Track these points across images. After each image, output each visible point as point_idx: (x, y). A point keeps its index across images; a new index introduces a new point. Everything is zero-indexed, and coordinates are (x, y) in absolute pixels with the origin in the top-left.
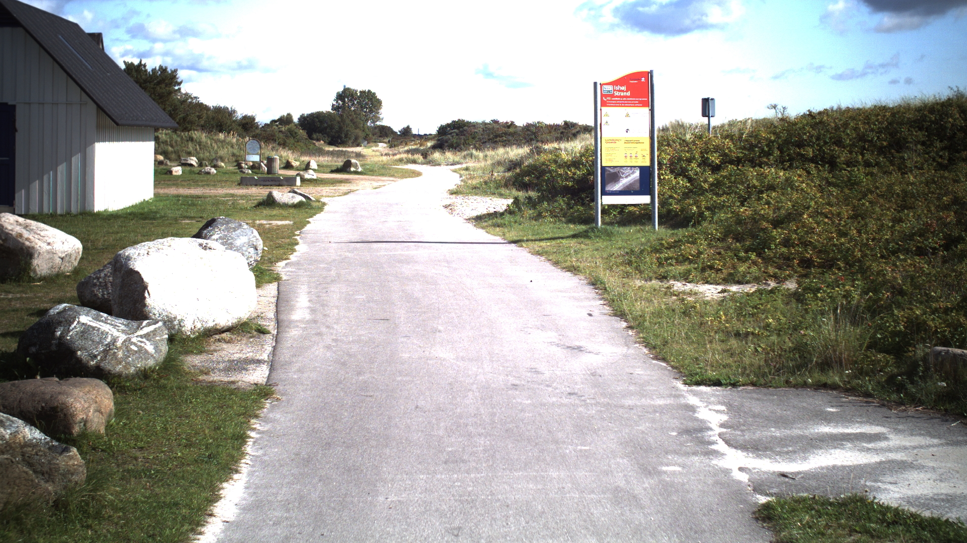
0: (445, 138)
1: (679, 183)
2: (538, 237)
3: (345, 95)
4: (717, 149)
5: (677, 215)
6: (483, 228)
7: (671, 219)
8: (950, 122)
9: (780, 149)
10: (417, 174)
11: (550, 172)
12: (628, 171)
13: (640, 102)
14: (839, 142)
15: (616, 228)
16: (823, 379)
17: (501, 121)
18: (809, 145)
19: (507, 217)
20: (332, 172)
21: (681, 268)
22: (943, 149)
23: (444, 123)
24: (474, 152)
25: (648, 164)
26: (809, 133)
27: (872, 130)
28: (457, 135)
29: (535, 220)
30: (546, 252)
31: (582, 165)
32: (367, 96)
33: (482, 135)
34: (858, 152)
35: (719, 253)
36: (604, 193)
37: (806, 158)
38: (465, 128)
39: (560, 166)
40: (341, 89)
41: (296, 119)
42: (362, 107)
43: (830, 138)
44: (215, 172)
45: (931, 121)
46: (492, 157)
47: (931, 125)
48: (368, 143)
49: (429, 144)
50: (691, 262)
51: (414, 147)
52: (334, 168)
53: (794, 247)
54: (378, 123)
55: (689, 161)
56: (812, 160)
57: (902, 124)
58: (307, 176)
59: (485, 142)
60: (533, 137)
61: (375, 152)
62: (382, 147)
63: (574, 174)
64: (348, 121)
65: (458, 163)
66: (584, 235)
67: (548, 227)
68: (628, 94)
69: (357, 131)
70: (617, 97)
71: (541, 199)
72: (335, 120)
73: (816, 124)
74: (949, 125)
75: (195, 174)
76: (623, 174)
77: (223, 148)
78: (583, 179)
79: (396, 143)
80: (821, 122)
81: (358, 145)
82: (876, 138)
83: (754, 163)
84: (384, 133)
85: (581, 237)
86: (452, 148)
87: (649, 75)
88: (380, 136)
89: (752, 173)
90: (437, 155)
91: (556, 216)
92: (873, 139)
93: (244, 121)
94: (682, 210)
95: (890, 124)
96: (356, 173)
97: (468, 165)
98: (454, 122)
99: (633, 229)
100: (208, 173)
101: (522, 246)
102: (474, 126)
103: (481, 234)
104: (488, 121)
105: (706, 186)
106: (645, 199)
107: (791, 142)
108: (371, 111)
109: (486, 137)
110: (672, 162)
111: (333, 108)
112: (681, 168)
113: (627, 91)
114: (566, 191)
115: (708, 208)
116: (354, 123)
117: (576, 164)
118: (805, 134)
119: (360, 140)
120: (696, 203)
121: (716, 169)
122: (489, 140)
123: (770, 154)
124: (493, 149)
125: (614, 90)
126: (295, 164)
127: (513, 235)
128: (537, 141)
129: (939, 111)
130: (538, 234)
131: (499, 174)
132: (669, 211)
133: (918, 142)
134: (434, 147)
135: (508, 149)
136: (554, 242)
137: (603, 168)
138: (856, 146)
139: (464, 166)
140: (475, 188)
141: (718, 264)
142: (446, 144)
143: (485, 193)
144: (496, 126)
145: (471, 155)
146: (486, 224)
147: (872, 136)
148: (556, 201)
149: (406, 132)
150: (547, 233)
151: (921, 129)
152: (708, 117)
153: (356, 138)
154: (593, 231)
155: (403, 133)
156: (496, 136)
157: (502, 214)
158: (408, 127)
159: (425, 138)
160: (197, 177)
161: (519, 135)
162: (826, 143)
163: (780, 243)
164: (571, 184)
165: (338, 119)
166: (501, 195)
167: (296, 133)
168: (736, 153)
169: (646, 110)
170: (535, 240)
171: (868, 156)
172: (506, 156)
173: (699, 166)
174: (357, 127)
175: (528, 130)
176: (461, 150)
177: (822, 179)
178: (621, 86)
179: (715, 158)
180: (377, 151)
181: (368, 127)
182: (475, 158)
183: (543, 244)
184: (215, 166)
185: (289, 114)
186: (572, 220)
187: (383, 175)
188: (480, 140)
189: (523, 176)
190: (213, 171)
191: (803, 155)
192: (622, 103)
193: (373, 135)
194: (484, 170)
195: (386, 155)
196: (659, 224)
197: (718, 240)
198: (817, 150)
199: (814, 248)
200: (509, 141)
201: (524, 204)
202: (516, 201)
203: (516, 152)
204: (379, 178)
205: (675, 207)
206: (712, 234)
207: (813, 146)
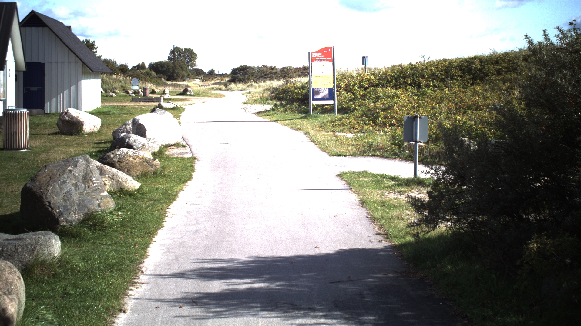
0: (236, 76)
1: (348, 96)
2: (285, 119)
3: (175, 51)
4: (367, 80)
5: (346, 109)
6: (261, 117)
7: (343, 110)
8: (473, 67)
9: (396, 80)
10: (224, 96)
11: (291, 91)
12: (323, 90)
13: (329, 60)
14: (423, 77)
15: (319, 115)
16: (374, 153)
17: (268, 66)
18: (408, 78)
19: (272, 112)
20: (177, 95)
21: (341, 128)
22: (470, 79)
23: (235, 68)
24: (253, 83)
25: (332, 87)
26: (409, 72)
27: (438, 71)
28: (243, 74)
29: (284, 113)
30: (288, 125)
31: (306, 88)
32: (188, 51)
33: (257, 74)
34: (431, 81)
35: (358, 123)
36: (313, 99)
37: (407, 84)
38: (248, 70)
39: (296, 89)
40: (173, 49)
41: (147, 66)
42: (185, 58)
43: (419, 74)
44: (115, 95)
45: (465, 66)
46: (263, 87)
47: (465, 68)
48: (190, 79)
49: (227, 79)
50: (346, 126)
51: (218, 81)
52: (178, 93)
53: (387, 119)
54: (195, 67)
55: (354, 85)
56: (410, 85)
57: (452, 67)
58: (166, 97)
59: (259, 78)
60: (286, 75)
61: (195, 84)
62: (198, 81)
63: (302, 92)
64: (178, 67)
65: (245, 90)
66: (305, 118)
67: (290, 115)
68: (323, 56)
69: (183, 72)
70: (318, 58)
71: (286, 104)
72: (170, 66)
73: (413, 68)
74: (473, 68)
75: (105, 96)
76: (321, 91)
77: (116, 83)
78: (306, 94)
79: (206, 79)
80: (415, 67)
81: (184, 81)
82: (439, 74)
83: (383, 86)
84: (199, 73)
85: (304, 118)
86: (241, 81)
87: (332, 48)
88: (196, 75)
89: (380, 90)
90: (233, 86)
91: (293, 111)
92: (438, 75)
93: (122, 68)
94: (348, 107)
95: (447, 68)
96: (190, 95)
97: (250, 91)
98: (241, 66)
99: (326, 115)
100: (112, 96)
101: (278, 123)
102: (253, 69)
103: (259, 119)
104: (260, 66)
105: (359, 96)
106: (331, 102)
107: (401, 77)
108: (191, 61)
109: (260, 75)
110: (346, 86)
111: (169, 59)
112: (350, 89)
113: (323, 55)
114: (298, 100)
115: (359, 106)
116: (181, 68)
117: (303, 87)
118: (407, 73)
119: (185, 77)
120: (354, 104)
121: (366, 89)
122: (261, 77)
123: (391, 82)
124: (264, 82)
125: (317, 55)
126: (157, 91)
127: (274, 119)
128: (289, 77)
129: (469, 61)
130: (285, 118)
131: (267, 94)
132: (342, 107)
133: (459, 76)
134: (230, 81)
135: (272, 82)
136: (292, 121)
137: (313, 89)
138: (430, 78)
139: (248, 91)
140: (256, 101)
141: (357, 126)
142: (237, 80)
143: (260, 103)
144: (265, 69)
145: (252, 85)
146: (261, 115)
147: (437, 73)
148: (294, 104)
149: (211, 73)
150: (289, 117)
151: (461, 70)
152: (365, 65)
153: (183, 77)
154: (309, 116)
155: (210, 73)
156: (265, 75)
157: (269, 111)
158: (213, 70)
159: (223, 76)
160: (107, 98)
161: (278, 74)
162: (417, 77)
163: (383, 118)
164: (300, 97)
165: (172, 65)
166: (268, 104)
167: (150, 74)
168: (375, 82)
169: (331, 63)
170: (284, 120)
171: (435, 82)
172: (271, 86)
173: (358, 88)
174: (183, 70)
175: (284, 71)
176: (246, 82)
177: (413, 93)
178: (320, 53)
179: (366, 84)
180: (196, 84)
181: (189, 69)
182: (254, 87)
183: (287, 121)
184: (114, 92)
185: (143, 63)
186: (300, 112)
187: (204, 96)
188: (256, 77)
189: (279, 95)
190: (114, 95)
191: (406, 82)
192: (320, 60)
193: (192, 74)
194: (259, 93)
195: (202, 86)
196: (337, 113)
197: (359, 117)
198: (413, 80)
199: (396, 119)
200: (273, 77)
201: (279, 106)
202: (276, 105)
203: (276, 83)
204: (203, 98)
205: (345, 105)
206: (357, 115)
207: (410, 78)
